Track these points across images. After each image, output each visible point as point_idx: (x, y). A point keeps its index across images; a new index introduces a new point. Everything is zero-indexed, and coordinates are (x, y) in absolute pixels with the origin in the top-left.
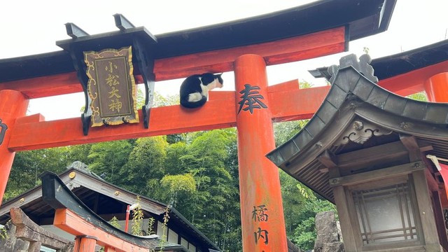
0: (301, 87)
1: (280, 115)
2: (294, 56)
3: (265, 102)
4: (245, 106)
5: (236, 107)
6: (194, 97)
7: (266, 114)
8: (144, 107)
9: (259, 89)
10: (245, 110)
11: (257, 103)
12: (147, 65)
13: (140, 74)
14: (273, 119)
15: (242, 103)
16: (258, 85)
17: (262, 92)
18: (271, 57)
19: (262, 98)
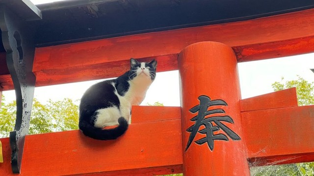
0: (302, 102)
1: (264, 152)
2: (288, 47)
3: (236, 128)
4: (199, 136)
5: (183, 137)
6: (106, 117)
7: (238, 150)
8: (13, 135)
9: (225, 104)
10: (200, 142)
11: (221, 131)
12: (21, 57)
13: (8, 73)
14: (251, 160)
15: (193, 130)
16: (223, 97)
17: (231, 111)
18: (247, 47)
19: (231, 121)
